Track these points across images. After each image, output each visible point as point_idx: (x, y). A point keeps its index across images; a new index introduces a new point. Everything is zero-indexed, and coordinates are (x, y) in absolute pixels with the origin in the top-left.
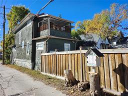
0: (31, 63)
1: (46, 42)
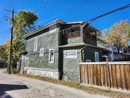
0: (58, 73)
1: (82, 50)
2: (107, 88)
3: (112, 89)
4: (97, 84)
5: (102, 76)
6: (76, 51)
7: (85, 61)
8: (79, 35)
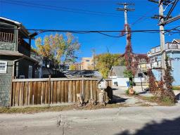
1: (16, 62)
2: (46, 105)
3: (51, 105)
4: (36, 103)
5: (42, 93)
6: (6, 62)
7: (18, 78)
8: (11, 40)
